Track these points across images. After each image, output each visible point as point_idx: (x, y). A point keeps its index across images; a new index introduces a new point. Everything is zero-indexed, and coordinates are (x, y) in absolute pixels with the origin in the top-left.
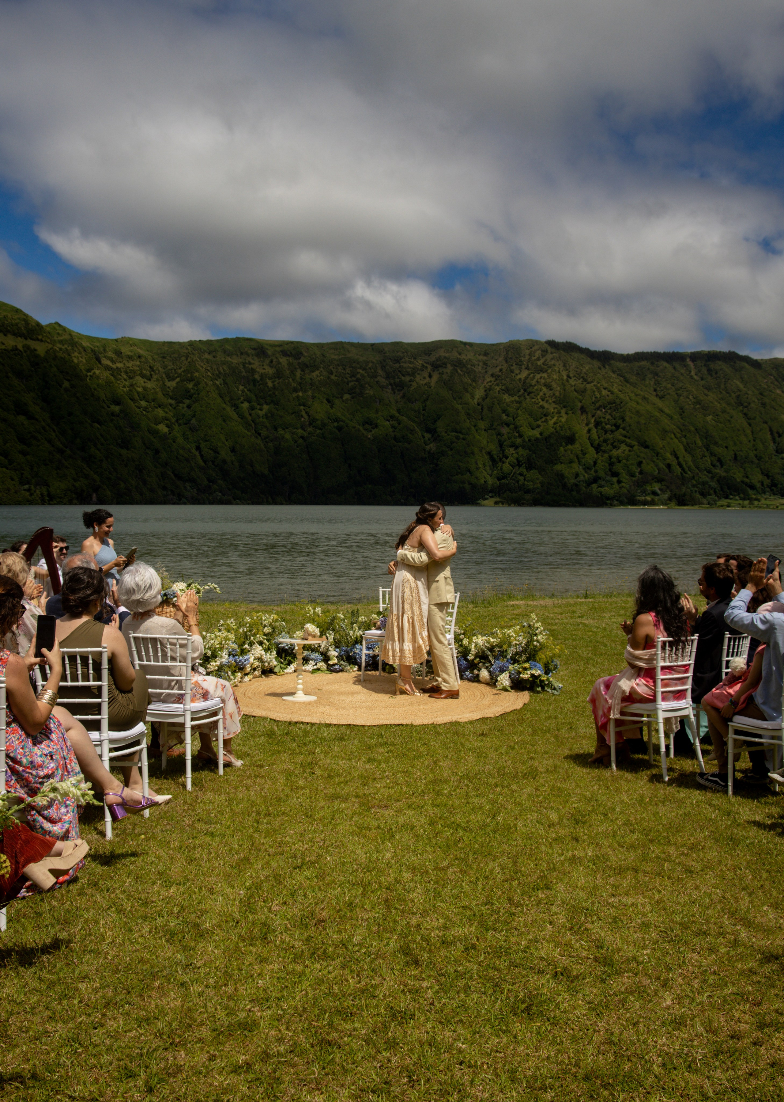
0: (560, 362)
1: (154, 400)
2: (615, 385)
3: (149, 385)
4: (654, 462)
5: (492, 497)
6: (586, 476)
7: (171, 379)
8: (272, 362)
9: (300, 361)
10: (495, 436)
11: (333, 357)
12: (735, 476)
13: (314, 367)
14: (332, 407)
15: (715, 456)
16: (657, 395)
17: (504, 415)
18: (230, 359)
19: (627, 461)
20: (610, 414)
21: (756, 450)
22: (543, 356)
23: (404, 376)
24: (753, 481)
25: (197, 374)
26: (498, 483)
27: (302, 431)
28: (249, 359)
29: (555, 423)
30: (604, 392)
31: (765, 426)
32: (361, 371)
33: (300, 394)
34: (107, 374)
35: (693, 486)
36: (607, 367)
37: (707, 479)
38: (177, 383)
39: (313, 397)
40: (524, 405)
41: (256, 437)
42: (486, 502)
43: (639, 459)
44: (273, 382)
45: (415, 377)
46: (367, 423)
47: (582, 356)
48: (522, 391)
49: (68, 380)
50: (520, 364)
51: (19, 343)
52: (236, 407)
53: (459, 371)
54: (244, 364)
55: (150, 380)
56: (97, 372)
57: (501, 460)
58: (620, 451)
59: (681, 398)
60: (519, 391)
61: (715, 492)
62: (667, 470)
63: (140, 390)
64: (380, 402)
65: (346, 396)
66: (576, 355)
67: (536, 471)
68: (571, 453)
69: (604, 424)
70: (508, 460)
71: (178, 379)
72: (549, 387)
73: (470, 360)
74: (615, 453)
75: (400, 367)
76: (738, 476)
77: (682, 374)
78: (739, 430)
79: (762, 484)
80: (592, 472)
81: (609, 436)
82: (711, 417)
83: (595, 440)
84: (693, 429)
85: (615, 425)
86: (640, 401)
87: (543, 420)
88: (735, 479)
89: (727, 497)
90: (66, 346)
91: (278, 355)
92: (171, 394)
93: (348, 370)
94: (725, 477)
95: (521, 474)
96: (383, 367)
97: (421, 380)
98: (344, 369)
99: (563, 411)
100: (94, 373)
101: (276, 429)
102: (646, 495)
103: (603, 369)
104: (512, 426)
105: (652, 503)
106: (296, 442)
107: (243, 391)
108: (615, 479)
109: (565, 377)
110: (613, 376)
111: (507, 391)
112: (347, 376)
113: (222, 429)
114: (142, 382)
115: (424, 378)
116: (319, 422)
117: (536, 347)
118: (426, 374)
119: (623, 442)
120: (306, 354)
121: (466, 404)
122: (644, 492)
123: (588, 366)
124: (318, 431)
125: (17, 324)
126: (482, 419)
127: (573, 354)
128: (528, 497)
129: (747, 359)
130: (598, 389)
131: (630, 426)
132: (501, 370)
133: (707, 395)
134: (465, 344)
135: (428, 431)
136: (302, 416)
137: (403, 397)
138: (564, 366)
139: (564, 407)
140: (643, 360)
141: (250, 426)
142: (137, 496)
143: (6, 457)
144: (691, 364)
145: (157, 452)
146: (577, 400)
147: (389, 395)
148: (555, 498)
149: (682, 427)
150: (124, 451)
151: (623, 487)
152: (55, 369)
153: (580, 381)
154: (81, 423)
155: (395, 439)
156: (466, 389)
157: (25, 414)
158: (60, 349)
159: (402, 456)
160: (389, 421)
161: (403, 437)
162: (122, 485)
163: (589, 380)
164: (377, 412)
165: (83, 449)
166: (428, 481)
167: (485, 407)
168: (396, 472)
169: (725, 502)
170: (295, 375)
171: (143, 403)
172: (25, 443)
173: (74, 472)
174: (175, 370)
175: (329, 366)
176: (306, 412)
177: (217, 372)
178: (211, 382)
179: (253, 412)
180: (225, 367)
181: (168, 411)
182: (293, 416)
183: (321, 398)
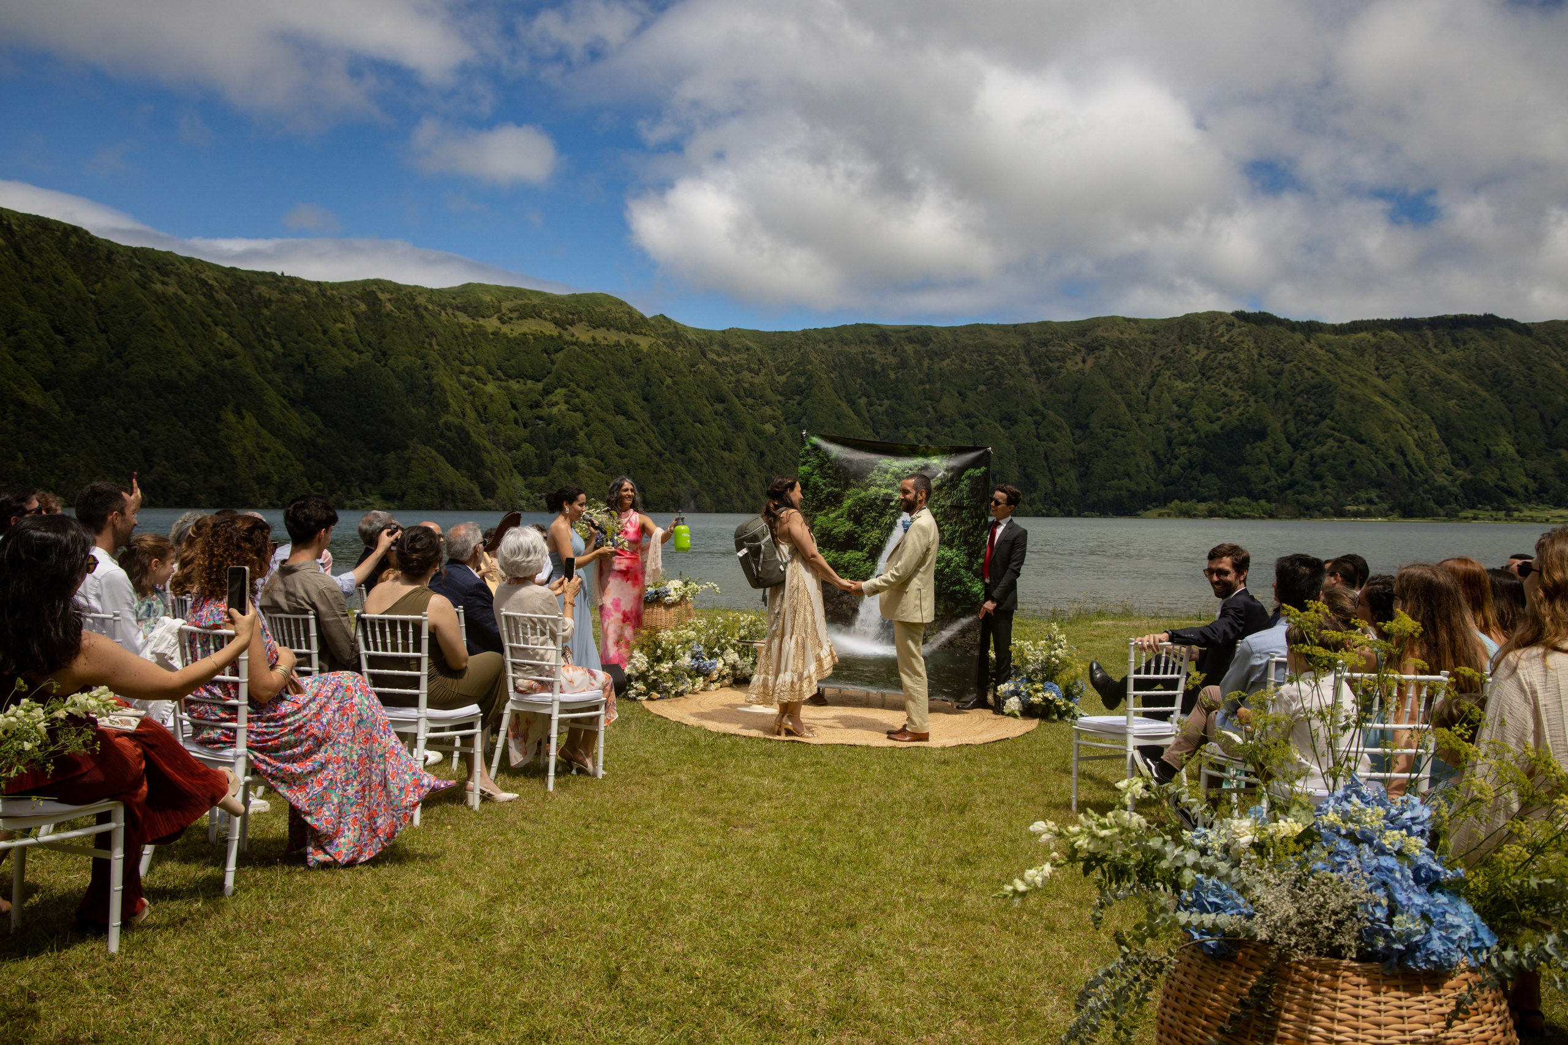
0: (1250, 338)
1: (761, 397)
2: (1323, 364)
3: (757, 380)
4: (1371, 460)
5: (1156, 507)
6: (1280, 480)
7: (784, 374)
8: (895, 350)
9: (929, 348)
10: (1163, 432)
11: (967, 342)
12: (1487, 479)
13: (947, 355)
14: (963, 401)
15: (1458, 452)
16: (1379, 375)
17: (1174, 406)
19: (1334, 459)
20: (1314, 401)
21: (1518, 444)
22: (1228, 331)
23: (1051, 361)
24: (1513, 485)
25: (810, 367)
26: (1164, 489)
27: (928, 430)
28: (870, 348)
29: (1241, 414)
30: (1307, 374)
31: (1535, 411)
32: (1000, 358)
33: (927, 386)
34: (713, 368)
35: (1425, 492)
36: (1312, 341)
37: (1446, 483)
38: (787, 378)
39: (943, 390)
40: (1201, 393)
42: (1148, 513)
43: (1351, 458)
44: (895, 374)
45: (1065, 362)
46: (1005, 419)
47: (1281, 329)
48: (1199, 376)
49: (671, 377)
50: (1197, 342)
51: (622, 338)
52: (852, 403)
53: (1120, 354)
54: (863, 354)
55: (758, 375)
56: (702, 367)
57: (1168, 462)
58: (1325, 447)
59: (1413, 377)
60: (1195, 376)
61: (1456, 500)
62: (1390, 472)
63: (746, 385)
64: (1022, 393)
65: (982, 388)
66: (1271, 328)
67: (1214, 475)
68: (1261, 451)
69: (1305, 414)
70: (1178, 462)
71: (789, 373)
72: (1234, 368)
73: (1134, 339)
74: (1318, 450)
75: (1047, 351)
76: (1490, 477)
77: (1415, 347)
78: (1494, 418)
79: (1526, 488)
80: (1288, 475)
81: (1310, 428)
82: (1454, 401)
83: (1292, 434)
84: (1428, 417)
85: (1320, 415)
86: (1356, 383)
87: (1225, 410)
88: (1487, 483)
89: (1473, 507)
90: (670, 340)
91: (902, 342)
92: (780, 389)
93: (984, 358)
94: (1471, 481)
95: (1194, 479)
96: (1027, 352)
97: (1073, 365)
98: (980, 356)
99: (1252, 399)
100: (699, 368)
101: (897, 428)
102: (1359, 504)
103: (1307, 344)
104: (1184, 419)
105: (1367, 514)
107: (861, 385)
108: (1317, 484)
109: (1256, 357)
110: (1321, 352)
111: (1181, 376)
112: (984, 364)
114: (749, 377)
115: (1077, 363)
116: (948, 419)
117: (1220, 320)
118: (1078, 359)
119: (1330, 436)
120: (935, 340)
121: (1127, 393)
122: (1356, 501)
123: (1288, 341)
124: (947, 429)
125: (620, 318)
126: (1147, 411)
127: (1267, 327)
128: (1202, 507)
129: (1510, 324)
130: (1299, 369)
131: (1340, 415)
132: (1173, 351)
133: (1449, 373)
134: (1129, 320)
135: (1079, 426)
136: (929, 413)
137: (1051, 386)
138: (1256, 342)
139: (1254, 393)
140: (1362, 330)
141: (867, 423)
142: (738, 504)
143: (602, 460)
144: (1429, 334)
145: (762, 454)
146: (1270, 385)
147: (1032, 385)
148: (1237, 508)
149: (1413, 416)
150: (726, 454)
151: (1328, 493)
152: (658, 365)
153: (1275, 361)
154: (682, 423)
155: (1038, 437)
156: (1128, 376)
157: (624, 414)
158: (665, 343)
159: (1046, 458)
160: (1031, 415)
161: (1048, 435)
162: (723, 491)
163: (1288, 359)
164: (1017, 405)
165: (683, 452)
166: (1076, 487)
167: (1152, 397)
168: (1037, 477)
169: (1469, 513)
170: (922, 365)
171: (750, 401)
172: (622, 446)
173: (671, 476)
174: (786, 363)
175: (962, 353)
176: (933, 408)
177: (833, 364)
178: (826, 376)
179: (871, 408)
180: (841, 358)
181: (776, 409)
182: (918, 412)
183: (951, 391)
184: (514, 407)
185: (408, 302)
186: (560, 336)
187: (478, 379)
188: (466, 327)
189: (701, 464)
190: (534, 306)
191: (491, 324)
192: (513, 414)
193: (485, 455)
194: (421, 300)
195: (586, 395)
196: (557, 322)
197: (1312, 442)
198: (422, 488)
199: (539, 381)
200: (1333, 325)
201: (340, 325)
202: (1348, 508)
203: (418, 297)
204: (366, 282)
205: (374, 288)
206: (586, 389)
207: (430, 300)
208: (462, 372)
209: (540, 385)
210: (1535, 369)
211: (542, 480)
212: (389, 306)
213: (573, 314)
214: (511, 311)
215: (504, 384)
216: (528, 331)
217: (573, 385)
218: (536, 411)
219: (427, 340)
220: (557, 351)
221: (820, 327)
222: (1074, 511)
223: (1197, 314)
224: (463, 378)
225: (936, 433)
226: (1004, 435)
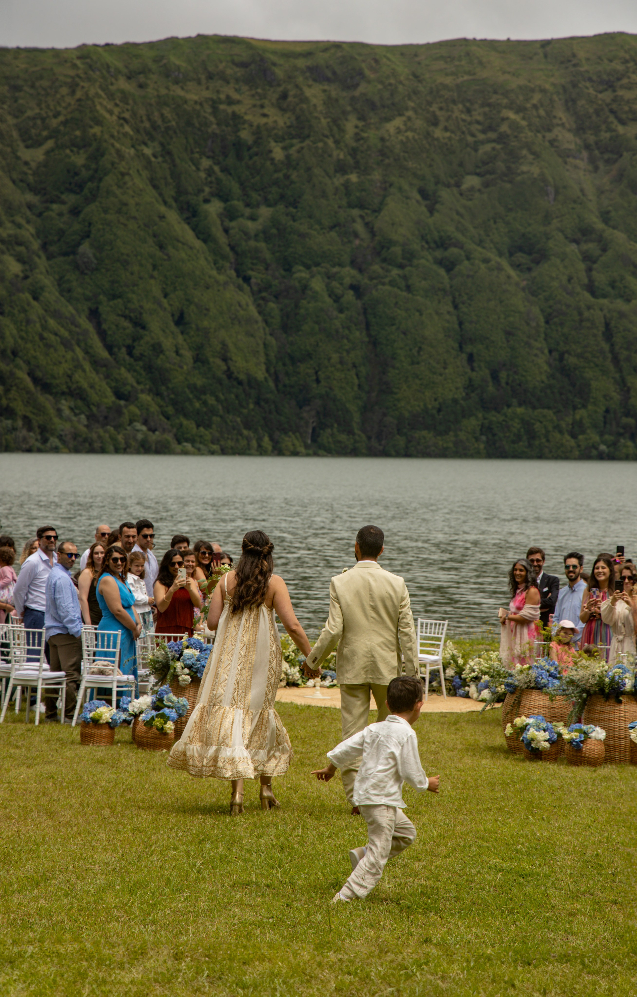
7: (37, 143)
8: (284, 96)
9: (357, 93)
11: (441, 79)
14: (431, 210)
18: (181, 93)
23: (623, 122)
25: (96, 130)
27: (354, 272)
28: (229, 91)
32: (512, 115)
38: (47, 153)
39: (387, 186)
41: (240, 288)
44: (284, 148)
46: (521, 249)
52: (191, 214)
54: (214, 104)
64: (557, 192)
65: (472, 181)
71: (50, 144)
75: (614, 100)
91: (300, 79)
92: (31, 179)
93: (478, 114)
96: (570, 102)
98: (468, 111)
101: (288, 268)
106: (337, 299)
107: (210, 172)
112: (475, 128)
113: (155, 267)
116: (397, 250)
120: (372, 76)
124: (395, 272)
136: (356, 235)
137: (620, 177)
141: (224, 257)
155: (591, 289)
159: (608, 334)
160: (576, 241)
161: (612, 285)
164: (547, 219)
168: (589, 374)
170: (342, 130)
174: (43, 120)
175: (430, 104)
176: (367, 224)
177: (147, 125)
178: (132, 151)
179: (233, 224)
180: (166, 111)
181: (23, 222)
182: (333, 234)
183: (406, 187)
225: (371, 279)
226: (517, 284)
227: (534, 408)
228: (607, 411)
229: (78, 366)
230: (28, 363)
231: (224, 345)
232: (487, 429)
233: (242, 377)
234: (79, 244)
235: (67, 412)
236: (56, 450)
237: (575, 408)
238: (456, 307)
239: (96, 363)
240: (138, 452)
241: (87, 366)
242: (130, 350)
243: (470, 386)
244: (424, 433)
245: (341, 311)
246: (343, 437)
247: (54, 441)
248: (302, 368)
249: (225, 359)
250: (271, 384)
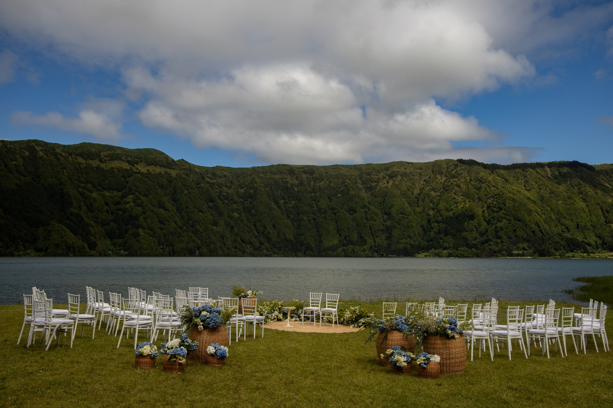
0: (466, 172)
1: (232, 200)
2: (500, 184)
3: (230, 191)
4: (524, 229)
5: (423, 252)
6: (481, 239)
7: (242, 188)
8: (297, 177)
9: (313, 176)
10: (426, 216)
11: (332, 173)
12: (578, 238)
13: (321, 179)
14: (330, 202)
15: (564, 225)
16: (526, 189)
17: (431, 204)
18: (275, 177)
19: (507, 229)
20: (496, 201)
21: (592, 222)
22: (455, 168)
23: (372, 183)
24: (590, 241)
25: (256, 185)
26: (427, 243)
27: (313, 215)
28: (285, 176)
29: (462, 208)
30: (493, 189)
31: (598, 206)
32: (348, 181)
33: (313, 194)
34: (208, 185)
35: (550, 244)
36: (494, 173)
37: (559, 240)
38: (245, 190)
39: (320, 196)
40: (444, 198)
41: (288, 219)
42: (420, 255)
43: (515, 228)
44: (297, 188)
45: (379, 183)
46: (351, 210)
47: (480, 167)
48: (442, 189)
49: (187, 190)
50: (441, 173)
51: (162, 170)
52: (277, 203)
53: (405, 179)
54: (282, 179)
55: (230, 189)
56: (202, 185)
57: (429, 231)
58: (502, 223)
59: (542, 190)
60: (440, 189)
61: (564, 248)
62: (532, 235)
63: (224, 194)
64: (358, 198)
65: (339, 195)
66: (475, 167)
67: (450, 237)
68: (472, 225)
69: (492, 208)
70: (433, 230)
71: (245, 188)
72: (459, 186)
73: (411, 172)
74: (499, 224)
75: (370, 178)
76: (580, 238)
77: (542, 176)
78: (580, 209)
79: (596, 243)
80: (485, 237)
81: (495, 214)
82: (561, 201)
83: (487, 217)
84: (549, 209)
85: (499, 208)
86: (515, 193)
87: (455, 206)
88: (578, 240)
89: (572, 251)
90: (187, 171)
91: (301, 173)
92: (241, 196)
93: (340, 181)
94: (570, 239)
95: (441, 239)
96: (361, 178)
97: (382, 184)
98: (338, 180)
99: (467, 200)
100: (201, 185)
101: (298, 214)
102: (519, 250)
103: (492, 174)
104: (436, 210)
105: (523, 255)
106: (310, 221)
107: (281, 194)
108: (499, 241)
109: (469, 180)
110: (499, 178)
111: (434, 189)
112: (340, 184)
113: (268, 215)
114: (226, 190)
115: (384, 183)
116: (323, 210)
117: (451, 164)
118: (385, 181)
119: (505, 218)
120: (317, 172)
121: (408, 198)
122: (518, 248)
123: (483, 173)
124: (323, 215)
125: (162, 161)
126: (418, 206)
127: (473, 166)
128: (445, 252)
129: (585, 166)
130: (489, 186)
131: (509, 208)
132: (430, 178)
133: (558, 188)
134: (409, 163)
135: (386, 214)
136: (314, 207)
137: (372, 194)
138: (468, 174)
139: (468, 198)
140: (517, 168)
141: (284, 212)
142: (220, 252)
143: (152, 231)
144: (548, 170)
145: (232, 228)
146: (475, 194)
147: (364, 194)
148: (462, 252)
149: (542, 208)
150: (214, 228)
151: (504, 245)
152: (180, 184)
153: (478, 182)
154: (192, 212)
155: (367, 219)
156: (409, 190)
157: (163, 208)
158: (184, 173)
159: (371, 229)
160: (363, 209)
161: (371, 218)
162: (213, 246)
163: (483, 181)
164: (356, 203)
165: (193, 226)
166: (385, 243)
167: (420, 199)
168: (366, 238)
169: (571, 254)
170: (310, 184)
171: (226, 201)
172: (162, 224)
173: (187, 239)
174: (244, 183)
175: (330, 178)
176: (316, 205)
177: (267, 184)
178: (264, 189)
179: (286, 205)
180: (271, 181)
181: (239, 205)
182: (308, 207)
183: (325, 196)
184: (107, 204)
185: (51, 151)
186: (131, 169)
187: (88, 190)
188: (82, 164)
189: (202, 233)
190: (118, 154)
191: (95, 163)
192: (106, 208)
193: (91, 228)
194: (58, 151)
195: (144, 198)
196: (129, 162)
197: (496, 221)
198: (57, 245)
199: (120, 191)
200: (504, 166)
201: (15, 163)
202: (514, 252)
203: (57, 149)
204: (29, 141)
205: (33, 144)
206: (144, 195)
207: (63, 151)
208: (79, 187)
209: (120, 194)
210: (597, 186)
211: (121, 241)
212: (41, 153)
213: (138, 159)
214: (106, 156)
215: (101, 193)
216: (114, 167)
217: (137, 194)
218: (118, 206)
219: (62, 170)
220: (129, 177)
221: (261, 166)
222: (385, 255)
223: (440, 160)
224: (80, 189)
225: (317, 217)
226: (350, 218)
227: (354, 246)
228: (371, 246)
229: (251, 237)
230: (240, 236)
231: (284, 232)
232: (344, 250)
233: (288, 239)
234: (252, 210)
235: (249, 247)
236: (246, 256)
237: (364, 246)
238: (336, 223)
239: (255, 236)
240: (265, 257)
241: (253, 237)
242: (263, 233)
243: (340, 241)
244: (330, 251)
245: (310, 224)
246: (311, 253)
247: (246, 254)
248: (302, 237)
249: (284, 235)
250: (295, 241)
